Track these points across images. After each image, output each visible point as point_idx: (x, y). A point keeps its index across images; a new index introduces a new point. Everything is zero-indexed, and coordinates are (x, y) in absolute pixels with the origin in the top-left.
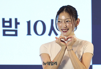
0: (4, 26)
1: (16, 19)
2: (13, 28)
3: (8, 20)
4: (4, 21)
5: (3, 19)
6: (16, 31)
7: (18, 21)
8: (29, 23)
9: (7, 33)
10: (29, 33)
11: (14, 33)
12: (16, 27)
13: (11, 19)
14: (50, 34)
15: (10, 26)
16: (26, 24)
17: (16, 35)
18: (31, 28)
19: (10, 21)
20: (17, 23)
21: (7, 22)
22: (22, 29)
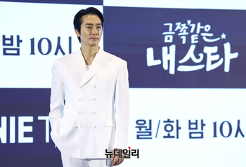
0: (4, 44)
1: (18, 37)
2: (15, 46)
3: (9, 37)
4: (4, 39)
5: (4, 36)
6: (18, 50)
7: (20, 39)
8: (32, 41)
9: (7, 52)
10: (33, 53)
11: (15, 52)
12: (18, 45)
13: (12, 37)
14: (56, 54)
15: (12, 44)
16: (30, 41)
17: (18, 54)
18: (35, 46)
19: (11, 39)
20: (19, 41)
21: (8, 39)
22: (25, 47)
